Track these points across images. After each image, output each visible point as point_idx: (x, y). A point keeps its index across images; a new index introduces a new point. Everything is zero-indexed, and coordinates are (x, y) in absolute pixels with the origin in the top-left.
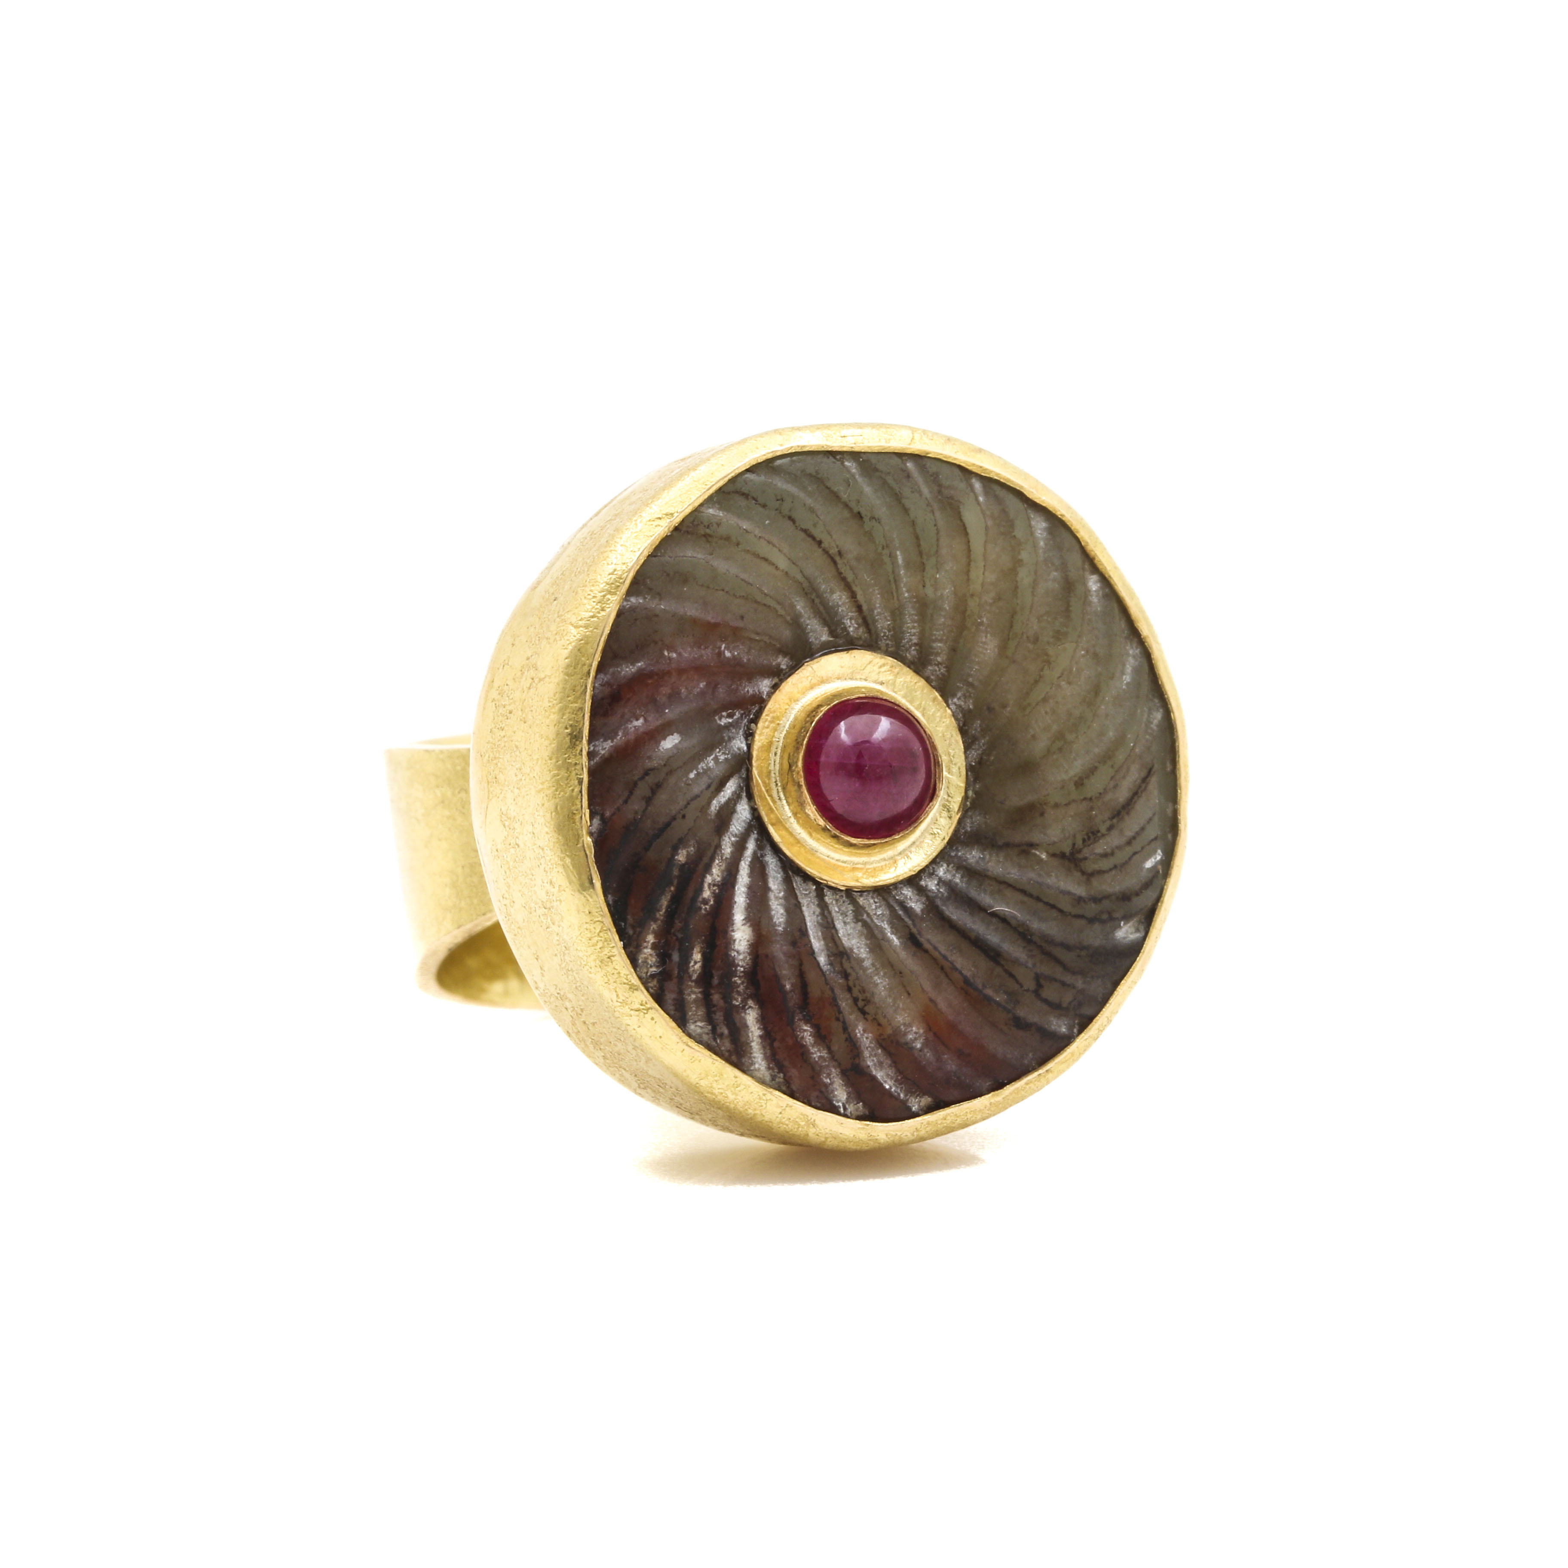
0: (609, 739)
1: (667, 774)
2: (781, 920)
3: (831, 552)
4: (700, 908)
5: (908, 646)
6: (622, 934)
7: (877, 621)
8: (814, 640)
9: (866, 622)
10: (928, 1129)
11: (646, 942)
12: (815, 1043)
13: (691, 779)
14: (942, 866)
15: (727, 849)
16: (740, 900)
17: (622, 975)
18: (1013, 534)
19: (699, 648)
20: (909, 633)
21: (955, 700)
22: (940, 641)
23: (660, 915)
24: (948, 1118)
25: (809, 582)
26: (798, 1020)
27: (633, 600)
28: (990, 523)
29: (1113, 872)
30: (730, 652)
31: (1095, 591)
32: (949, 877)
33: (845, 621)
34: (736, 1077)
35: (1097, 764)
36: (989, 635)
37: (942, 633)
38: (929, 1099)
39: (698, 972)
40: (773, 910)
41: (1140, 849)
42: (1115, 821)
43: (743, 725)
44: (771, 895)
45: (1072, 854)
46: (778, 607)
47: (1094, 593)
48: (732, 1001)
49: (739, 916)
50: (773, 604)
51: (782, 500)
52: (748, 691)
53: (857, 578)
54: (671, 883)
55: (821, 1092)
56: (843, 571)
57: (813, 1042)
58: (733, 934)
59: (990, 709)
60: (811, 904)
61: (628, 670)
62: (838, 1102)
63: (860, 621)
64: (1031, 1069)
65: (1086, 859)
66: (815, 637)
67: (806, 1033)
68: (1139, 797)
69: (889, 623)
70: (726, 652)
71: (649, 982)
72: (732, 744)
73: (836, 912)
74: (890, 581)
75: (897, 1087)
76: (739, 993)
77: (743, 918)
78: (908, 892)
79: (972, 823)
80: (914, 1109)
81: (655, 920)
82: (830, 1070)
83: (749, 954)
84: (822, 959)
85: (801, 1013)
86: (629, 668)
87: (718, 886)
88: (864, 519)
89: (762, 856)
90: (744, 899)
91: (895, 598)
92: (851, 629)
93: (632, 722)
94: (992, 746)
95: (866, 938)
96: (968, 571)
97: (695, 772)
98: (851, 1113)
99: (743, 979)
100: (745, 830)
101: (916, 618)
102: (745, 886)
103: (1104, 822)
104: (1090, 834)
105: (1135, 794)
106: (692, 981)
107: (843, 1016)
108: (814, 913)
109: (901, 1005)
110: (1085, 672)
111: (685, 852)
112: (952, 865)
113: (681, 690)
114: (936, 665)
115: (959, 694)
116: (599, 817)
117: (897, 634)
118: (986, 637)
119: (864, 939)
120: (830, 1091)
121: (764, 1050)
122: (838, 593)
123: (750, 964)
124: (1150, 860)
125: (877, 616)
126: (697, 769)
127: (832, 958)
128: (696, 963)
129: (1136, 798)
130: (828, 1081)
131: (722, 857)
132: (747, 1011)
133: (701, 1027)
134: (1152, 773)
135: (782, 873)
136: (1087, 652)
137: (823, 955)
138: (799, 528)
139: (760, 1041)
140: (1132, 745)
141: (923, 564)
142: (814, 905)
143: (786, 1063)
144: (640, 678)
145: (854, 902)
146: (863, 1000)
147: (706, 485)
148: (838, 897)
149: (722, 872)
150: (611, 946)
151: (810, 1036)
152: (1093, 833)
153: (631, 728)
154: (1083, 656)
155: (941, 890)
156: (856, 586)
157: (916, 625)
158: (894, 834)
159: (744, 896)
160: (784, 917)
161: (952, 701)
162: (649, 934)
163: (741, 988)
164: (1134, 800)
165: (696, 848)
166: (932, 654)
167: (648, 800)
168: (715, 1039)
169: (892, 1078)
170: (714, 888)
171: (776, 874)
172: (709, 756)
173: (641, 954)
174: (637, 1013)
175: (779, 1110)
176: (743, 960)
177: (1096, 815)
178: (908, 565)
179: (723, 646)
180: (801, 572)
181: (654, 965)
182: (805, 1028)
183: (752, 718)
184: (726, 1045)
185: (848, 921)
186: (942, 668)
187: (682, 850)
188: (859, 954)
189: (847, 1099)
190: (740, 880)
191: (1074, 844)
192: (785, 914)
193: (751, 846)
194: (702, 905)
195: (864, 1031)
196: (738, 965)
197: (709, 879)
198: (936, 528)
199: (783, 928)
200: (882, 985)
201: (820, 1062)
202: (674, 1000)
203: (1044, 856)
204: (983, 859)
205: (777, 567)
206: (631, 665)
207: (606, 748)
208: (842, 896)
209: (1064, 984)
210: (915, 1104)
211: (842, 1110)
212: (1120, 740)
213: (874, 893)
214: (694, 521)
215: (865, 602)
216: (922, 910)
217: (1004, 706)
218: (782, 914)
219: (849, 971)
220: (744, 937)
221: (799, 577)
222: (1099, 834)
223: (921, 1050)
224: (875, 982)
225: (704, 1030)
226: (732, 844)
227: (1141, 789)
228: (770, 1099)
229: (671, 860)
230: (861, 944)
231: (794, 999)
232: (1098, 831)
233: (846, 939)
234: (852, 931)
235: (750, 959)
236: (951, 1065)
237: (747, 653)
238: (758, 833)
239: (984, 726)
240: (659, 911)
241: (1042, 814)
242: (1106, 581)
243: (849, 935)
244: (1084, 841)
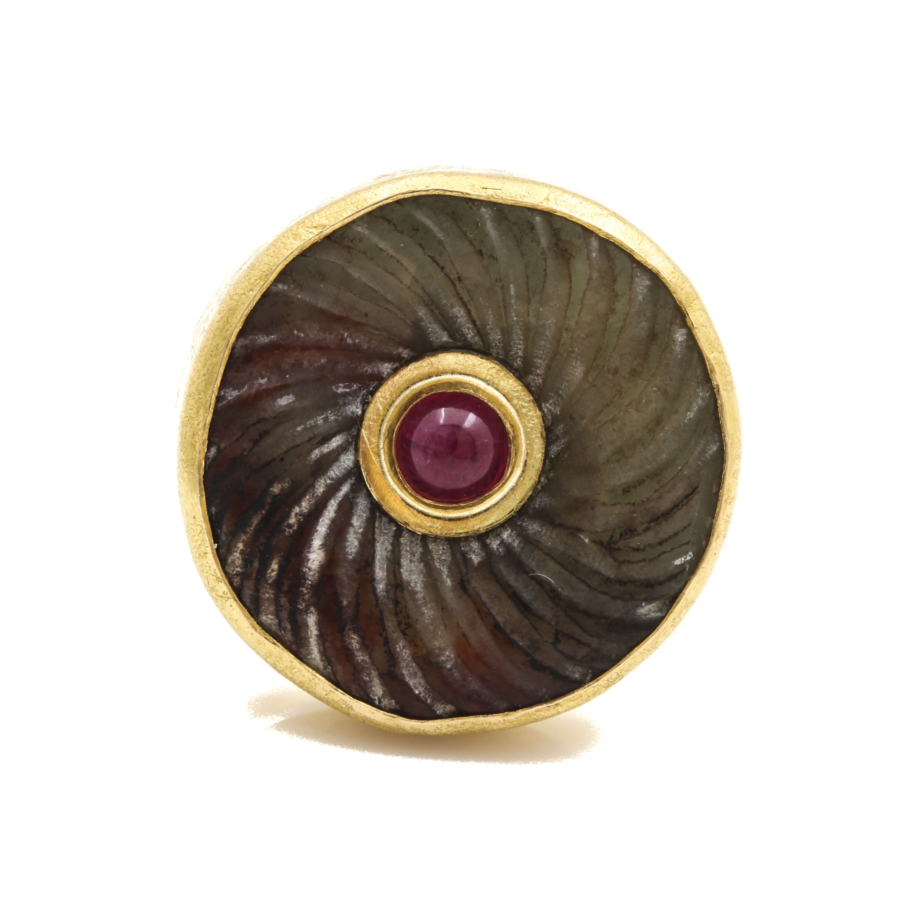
0: (237, 389)
1: (275, 425)
2: (353, 550)
3: (452, 277)
4: (285, 531)
5: (514, 357)
6: (216, 538)
7: (489, 334)
8: (435, 339)
9: (481, 332)
10: (448, 729)
11: (236, 547)
12: (360, 649)
13: (298, 432)
14: (507, 530)
15: (320, 488)
16: (322, 529)
17: (212, 569)
18: (613, 287)
19: (325, 332)
20: (515, 347)
21: (547, 405)
22: (540, 358)
23: (250, 530)
24: (466, 724)
25: (430, 297)
26: (349, 629)
27: (280, 286)
28: (595, 275)
29: (643, 564)
30: (352, 340)
31: (680, 341)
32: (510, 540)
33: (463, 330)
34: (291, 662)
35: (645, 478)
36: (578, 361)
37: (542, 352)
38: (453, 708)
39: (274, 578)
40: (348, 542)
41: (669, 550)
42: (652, 524)
43: (361, 394)
44: (351, 530)
45: (609, 543)
46: (398, 312)
47: (679, 343)
48: (297, 605)
49: (317, 542)
50: (394, 309)
51: (417, 230)
52: (367, 370)
53: (472, 300)
54: (263, 508)
55: (360, 686)
56: (460, 292)
57: (358, 648)
58: (308, 554)
59: (572, 418)
60: (387, 542)
61: (263, 339)
62: (374, 696)
63: (475, 332)
64: (543, 700)
65: (619, 549)
66: (435, 337)
67: (353, 641)
68: (679, 509)
69: (499, 337)
70: (348, 339)
71: (235, 578)
72: (347, 408)
73: (407, 551)
74: (500, 307)
75: (426, 694)
76: (304, 600)
77: (320, 543)
78: (475, 545)
79: (541, 502)
80: (438, 712)
81: (246, 533)
82: (371, 671)
83: (318, 572)
84: (381, 587)
85: (352, 624)
86: (264, 338)
87: (304, 516)
88: (483, 256)
89: (354, 498)
90: (326, 530)
91: (504, 320)
92: (469, 336)
93: (258, 379)
94: (568, 447)
95: (424, 577)
96: (566, 310)
97: (303, 426)
98: (385, 705)
99: (309, 590)
100: (343, 476)
101: (522, 337)
102: (330, 519)
103: (642, 524)
104: (628, 531)
105: (676, 507)
106: (268, 584)
107: (386, 633)
108: (386, 549)
109: (439, 634)
110: (653, 404)
111: (280, 486)
112: (515, 532)
113: (303, 362)
114: (535, 375)
115: (551, 401)
116: (216, 447)
117: (507, 347)
118: (576, 363)
119: (422, 577)
120: (368, 687)
121: (319, 646)
122: (457, 308)
123: (317, 580)
124: (680, 559)
125: (489, 330)
126: (305, 424)
127: (389, 587)
128: (273, 571)
129: (676, 509)
130: (368, 679)
131: (313, 494)
132: (309, 615)
133: (271, 620)
134: (696, 491)
135: (368, 514)
136: (659, 389)
137: (383, 583)
138: (427, 255)
139: (316, 638)
140: (680, 468)
141: (530, 298)
142: (388, 542)
143: (334, 659)
144: (272, 347)
145: (425, 546)
146: (405, 624)
147: (357, 208)
148: (414, 539)
149: (311, 506)
150: (206, 546)
151: (356, 643)
152: (631, 531)
153: (256, 384)
154: (654, 391)
155: (500, 550)
156: (471, 306)
157: (521, 342)
158: (461, 502)
159: (326, 527)
160: (357, 549)
161: (545, 405)
162: (239, 542)
163: (307, 597)
164: (673, 511)
165: (290, 485)
166: (533, 367)
167: (256, 443)
168: (280, 630)
169: (422, 686)
170: (300, 517)
171: (362, 513)
172: (320, 416)
173: (231, 556)
174: (221, 598)
175: (325, 693)
176: (312, 576)
177: (636, 517)
178: (518, 297)
179: (346, 334)
180: (423, 288)
181: (239, 566)
182: (353, 636)
183: (372, 391)
184: (288, 637)
185: (415, 560)
186: (540, 379)
187: (277, 484)
188: (414, 588)
189: (382, 694)
190: (327, 514)
191: (612, 536)
192: (358, 546)
193: (345, 489)
194: (287, 529)
195: (404, 647)
196: (308, 579)
197: (297, 509)
198: (544, 272)
199: (353, 558)
200: (427, 615)
201: (362, 664)
202: (251, 595)
203: (587, 541)
204: (540, 532)
205: (401, 281)
206: (266, 336)
207: (232, 396)
208: (418, 539)
209: (579, 642)
210: (440, 709)
211: (377, 702)
212: (669, 464)
213: (445, 541)
214: (343, 234)
215: (479, 319)
216: (479, 563)
217: (582, 418)
218: (356, 546)
219: (400, 599)
220: (318, 559)
221: (420, 292)
222: (636, 533)
223: (450, 670)
224: (422, 611)
225: (273, 621)
226: (327, 486)
227: (682, 504)
228: (318, 683)
229: (266, 490)
230: (419, 580)
231: (349, 612)
232: (636, 530)
233: (407, 574)
234: (414, 568)
235: (318, 576)
236: (475, 685)
237: (368, 342)
238: (355, 480)
239: (565, 430)
240: (249, 526)
241: (593, 508)
242: (691, 337)
243: (411, 571)
244: (621, 535)
